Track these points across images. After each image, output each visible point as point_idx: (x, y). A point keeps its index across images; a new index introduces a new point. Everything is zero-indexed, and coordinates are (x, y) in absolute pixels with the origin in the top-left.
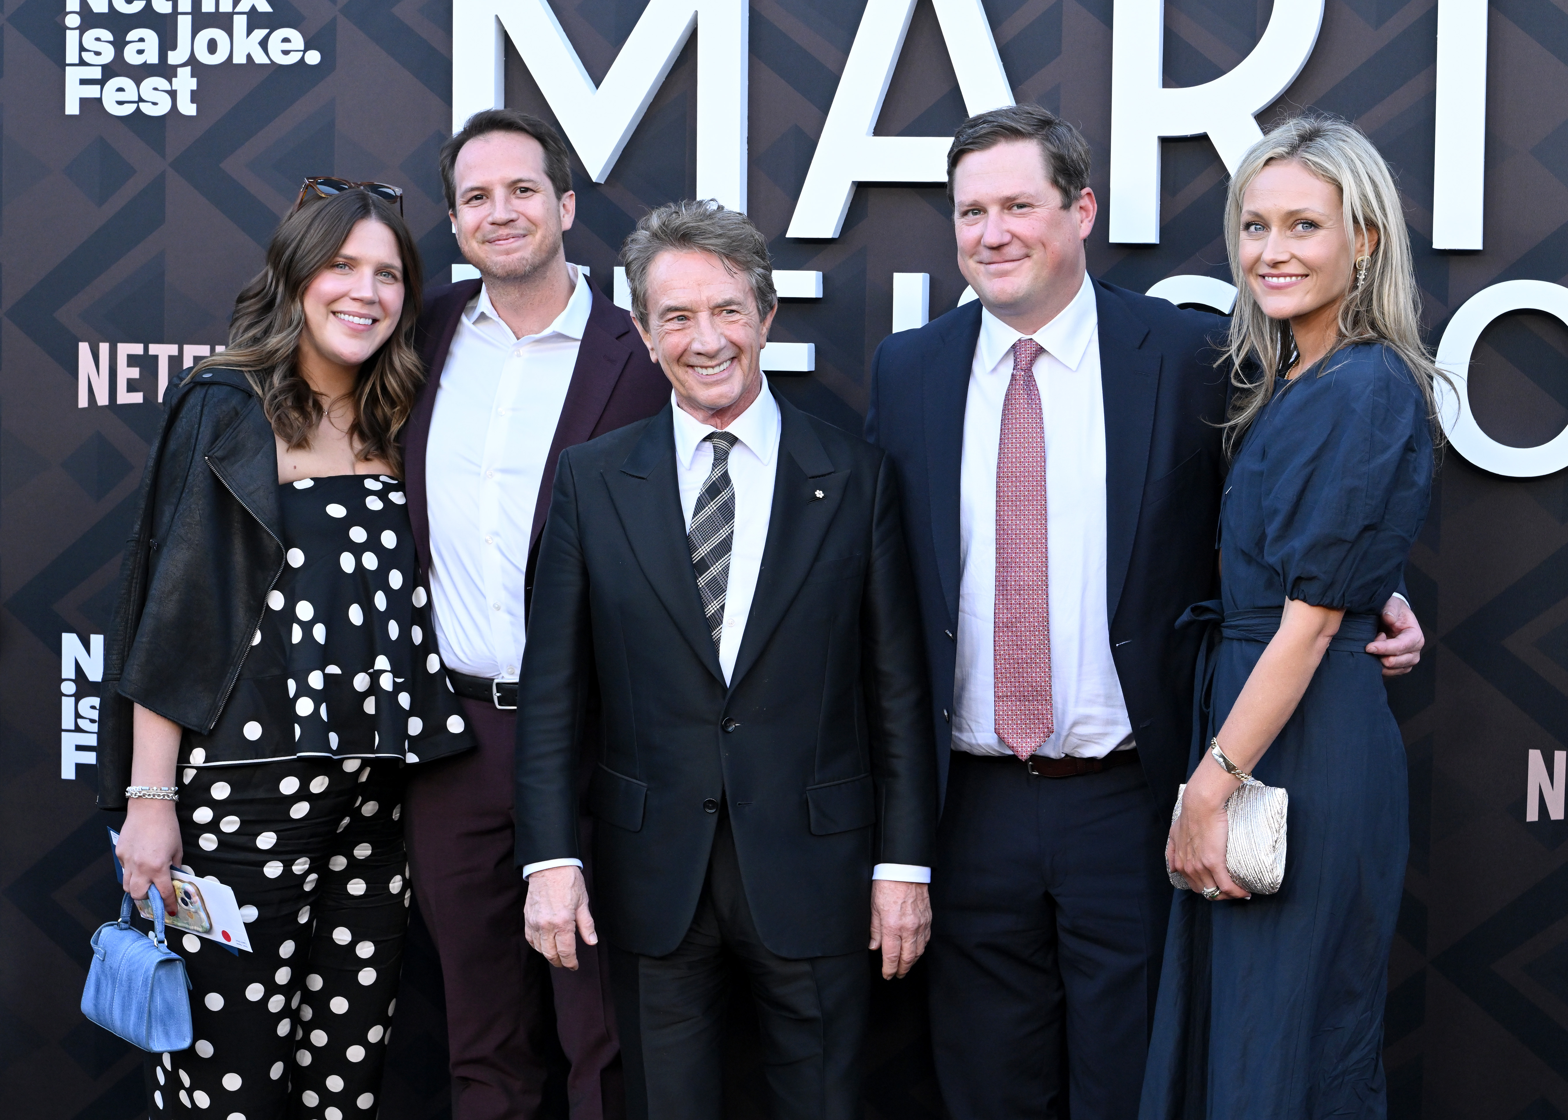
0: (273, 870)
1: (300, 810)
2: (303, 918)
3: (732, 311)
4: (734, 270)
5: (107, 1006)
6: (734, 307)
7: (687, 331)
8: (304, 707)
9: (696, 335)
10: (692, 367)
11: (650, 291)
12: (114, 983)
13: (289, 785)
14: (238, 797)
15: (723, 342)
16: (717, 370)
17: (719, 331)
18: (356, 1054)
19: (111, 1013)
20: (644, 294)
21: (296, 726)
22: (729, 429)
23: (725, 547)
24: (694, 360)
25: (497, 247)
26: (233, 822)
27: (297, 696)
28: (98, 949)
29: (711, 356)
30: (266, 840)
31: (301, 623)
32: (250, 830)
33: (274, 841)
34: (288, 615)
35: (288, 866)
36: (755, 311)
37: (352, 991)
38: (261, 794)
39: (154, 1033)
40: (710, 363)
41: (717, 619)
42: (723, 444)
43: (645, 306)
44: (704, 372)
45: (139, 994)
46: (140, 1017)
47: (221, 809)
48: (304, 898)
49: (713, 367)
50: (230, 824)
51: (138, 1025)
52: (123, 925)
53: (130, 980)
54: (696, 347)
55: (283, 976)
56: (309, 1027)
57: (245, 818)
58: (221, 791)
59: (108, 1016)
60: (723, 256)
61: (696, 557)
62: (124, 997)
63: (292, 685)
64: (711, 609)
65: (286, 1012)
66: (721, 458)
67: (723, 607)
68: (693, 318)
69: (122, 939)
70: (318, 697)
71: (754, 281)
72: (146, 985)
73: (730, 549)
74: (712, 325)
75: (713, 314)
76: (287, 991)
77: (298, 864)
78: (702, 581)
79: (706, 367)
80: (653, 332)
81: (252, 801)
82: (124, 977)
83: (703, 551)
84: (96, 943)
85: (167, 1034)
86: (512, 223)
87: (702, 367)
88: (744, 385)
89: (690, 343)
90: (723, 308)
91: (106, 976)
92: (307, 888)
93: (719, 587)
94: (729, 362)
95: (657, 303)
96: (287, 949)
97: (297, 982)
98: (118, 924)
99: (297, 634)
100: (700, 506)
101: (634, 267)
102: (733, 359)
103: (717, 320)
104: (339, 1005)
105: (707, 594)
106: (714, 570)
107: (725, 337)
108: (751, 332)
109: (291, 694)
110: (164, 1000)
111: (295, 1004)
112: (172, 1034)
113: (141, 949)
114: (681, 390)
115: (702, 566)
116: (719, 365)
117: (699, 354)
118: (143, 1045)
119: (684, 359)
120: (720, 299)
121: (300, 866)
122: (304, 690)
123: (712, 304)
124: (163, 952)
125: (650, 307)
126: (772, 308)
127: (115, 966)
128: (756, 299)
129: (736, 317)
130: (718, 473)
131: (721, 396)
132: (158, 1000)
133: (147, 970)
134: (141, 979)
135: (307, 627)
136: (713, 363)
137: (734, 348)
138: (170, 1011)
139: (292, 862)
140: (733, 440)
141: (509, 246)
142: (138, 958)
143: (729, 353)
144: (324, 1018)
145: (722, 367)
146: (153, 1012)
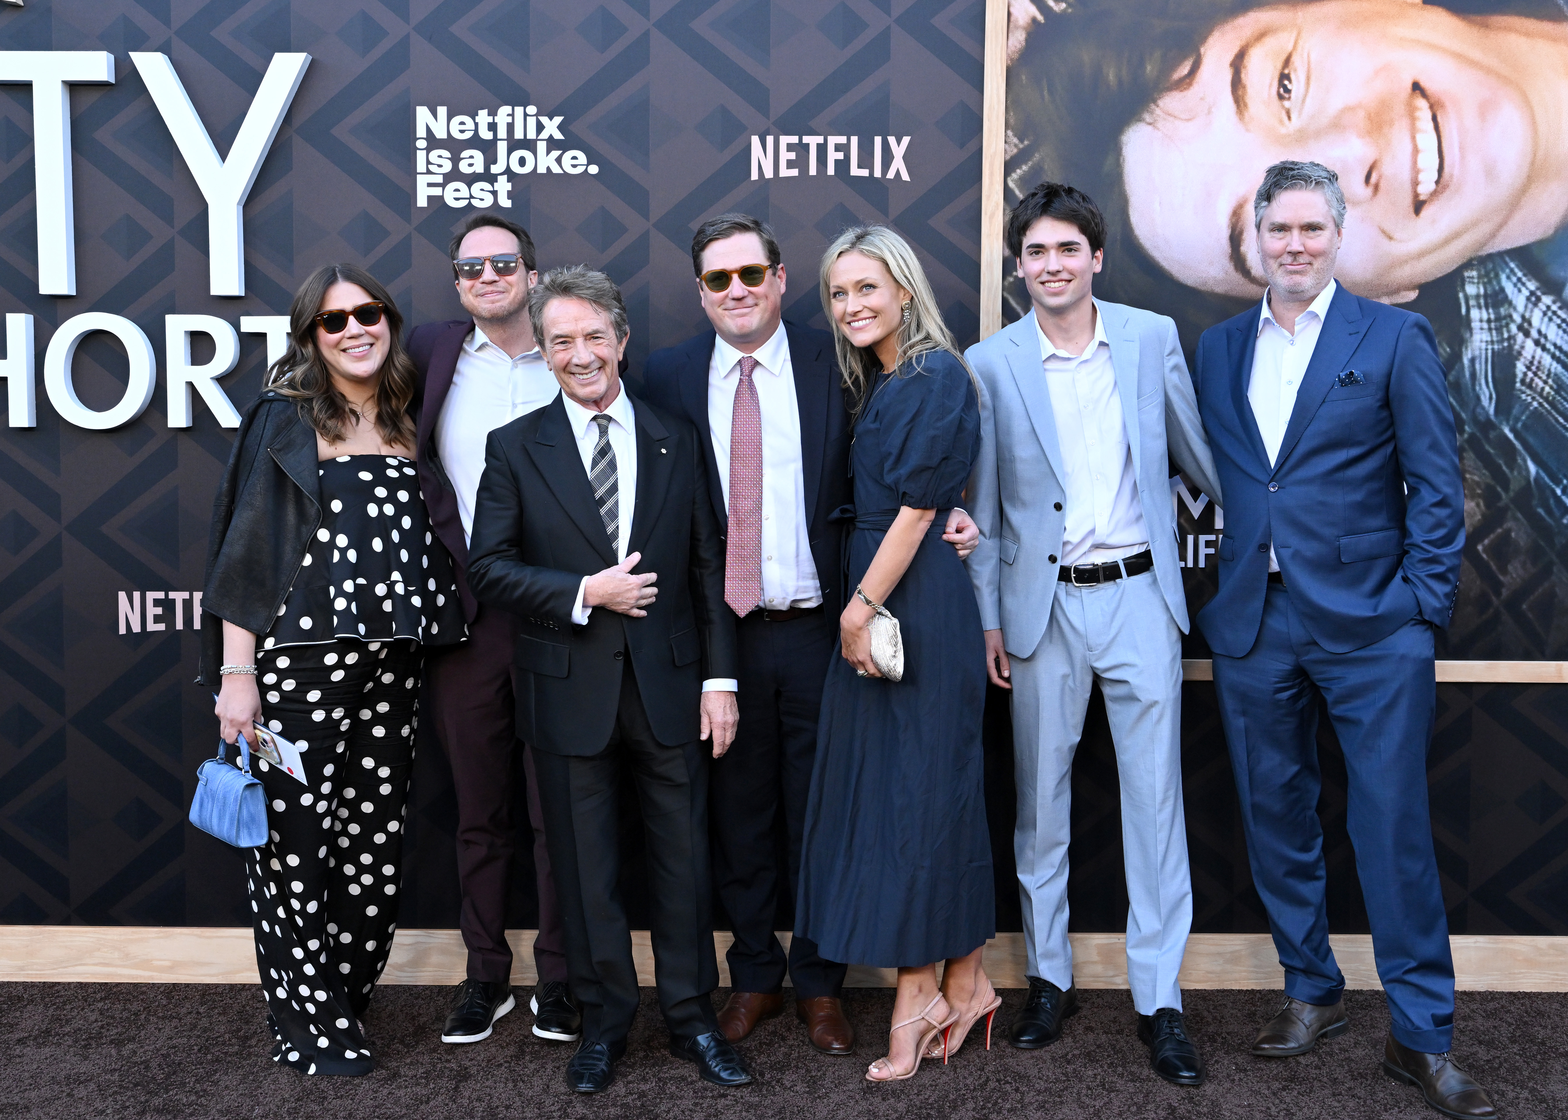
0: (318, 716)
1: (338, 676)
2: (340, 749)
3: (597, 338)
4: (599, 310)
5: (208, 816)
6: (599, 335)
7: (569, 351)
8: (340, 604)
9: (575, 353)
10: (573, 374)
11: (544, 325)
12: (213, 800)
13: (331, 659)
14: (295, 667)
15: (593, 357)
16: (589, 376)
17: (590, 350)
18: (380, 838)
19: (211, 821)
20: (541, 327)
21: (335, 617)
22: (606, 412)
23: (614, 489)
24: (575, 370)
25: (486, 299)
26: (291, 684)
27: (335, 597)
28: (202, 778)
29: (585, 367)
30: (314, 696)
31: (339, 549)
32: (302, 688)
33: (319, 696)
34: (332, 544)
35: (329, 713)
36: (614, 337)
37: (376, 797)
38: (310, 665)
39: (241, 834)
40: (585, 371)
41: (615, 535)
42: (604, 422)
43: (542, 335)
44: (581, 377)
45: (232, 807)
46: (231, 824)
47: (283, 675)
48: (341, 736)
49: (586, 374)
50: (289, 685)
51: (230, 829)
52: (220, 761)
53: (225, 798)
54: (575, 361)
55: (326, 788)
56: (346, 823)
57: (299, 681)
58: (283, 662)
59: (208, 824)
60: (592, 302)
61: (597, 496)
62: (220, 810)
63: (332, 590)
64: (610, 530)
65: (328, 812)
66: (603, 432)
67: (617, 527)
68: (573, 342)
69: (219, 771)
70: (349, 597)
71: (613, 319)
72: (237, 801)
73: (617, 490)
74: (585, 346)
75: (586, 339)
76: (329, 798)
77: (336, 712)
78: (603, 511)
79: (582, 374)
80: (547, 351)
81: (304, 670)
82: (221, 796)
83: (600, 493)
84: (201, 773)
85: (250, 835)
86: (495, 284)
87: (579, 374)
88: (608, 385)
89: (571, 359)
90: (592, 336)
91: (208, 796)
92: (343, 728)
93: (613, 514)
94: (597, 371)
95: (549, 332)
96: (329, 770)
97: (336, 792)
98: (217, 761)
99: (336, 556)
100: (595, 463)
101: (534, 309)
102: (600, 368)
103: (589, 343)
104: (367, 807)
105: (606, 520)
106: (609, 504)
107: (594, 354)
108: (612, 351)
109: (332, 596)
110: (249, 811)
111: (334, 807)
112: (254, 834)
113: (233, 777)
114: (567, 389)
115: (602, 502)
116: (591, 372)
117: (577, 365)
118: (234, 844)
119: (568, 369)
120: (590, 329)
121: (338, 714)
122: (341, 593)
123: (585, 333)
124: (249, 778)
125: (545, 334)
126: (626, 334)
127: (214, 788)
128: (615, 329)
129: (601, 341)
130: (604, 441)
131: (592, 393)
132: (245, 812)
133: (237, 791)
134: (232, 797)
135: (343, 551)
136: (587, 371)
137: (601, 361)
138: (253, 819)
139: (332, 711)
140: (609, 419)
141: (493, 298)
142: (231, 782)
143: (597, 365)
144: (357, 816)
145: (593, 374)
146: (241, 820)
